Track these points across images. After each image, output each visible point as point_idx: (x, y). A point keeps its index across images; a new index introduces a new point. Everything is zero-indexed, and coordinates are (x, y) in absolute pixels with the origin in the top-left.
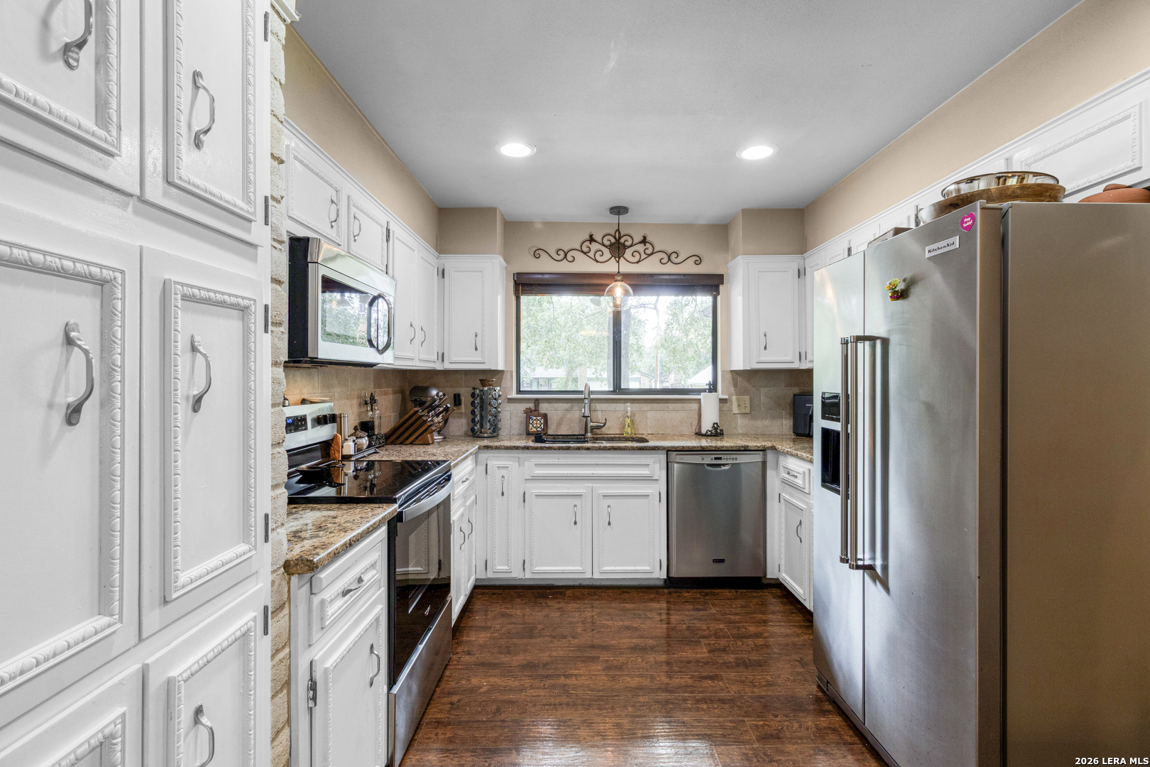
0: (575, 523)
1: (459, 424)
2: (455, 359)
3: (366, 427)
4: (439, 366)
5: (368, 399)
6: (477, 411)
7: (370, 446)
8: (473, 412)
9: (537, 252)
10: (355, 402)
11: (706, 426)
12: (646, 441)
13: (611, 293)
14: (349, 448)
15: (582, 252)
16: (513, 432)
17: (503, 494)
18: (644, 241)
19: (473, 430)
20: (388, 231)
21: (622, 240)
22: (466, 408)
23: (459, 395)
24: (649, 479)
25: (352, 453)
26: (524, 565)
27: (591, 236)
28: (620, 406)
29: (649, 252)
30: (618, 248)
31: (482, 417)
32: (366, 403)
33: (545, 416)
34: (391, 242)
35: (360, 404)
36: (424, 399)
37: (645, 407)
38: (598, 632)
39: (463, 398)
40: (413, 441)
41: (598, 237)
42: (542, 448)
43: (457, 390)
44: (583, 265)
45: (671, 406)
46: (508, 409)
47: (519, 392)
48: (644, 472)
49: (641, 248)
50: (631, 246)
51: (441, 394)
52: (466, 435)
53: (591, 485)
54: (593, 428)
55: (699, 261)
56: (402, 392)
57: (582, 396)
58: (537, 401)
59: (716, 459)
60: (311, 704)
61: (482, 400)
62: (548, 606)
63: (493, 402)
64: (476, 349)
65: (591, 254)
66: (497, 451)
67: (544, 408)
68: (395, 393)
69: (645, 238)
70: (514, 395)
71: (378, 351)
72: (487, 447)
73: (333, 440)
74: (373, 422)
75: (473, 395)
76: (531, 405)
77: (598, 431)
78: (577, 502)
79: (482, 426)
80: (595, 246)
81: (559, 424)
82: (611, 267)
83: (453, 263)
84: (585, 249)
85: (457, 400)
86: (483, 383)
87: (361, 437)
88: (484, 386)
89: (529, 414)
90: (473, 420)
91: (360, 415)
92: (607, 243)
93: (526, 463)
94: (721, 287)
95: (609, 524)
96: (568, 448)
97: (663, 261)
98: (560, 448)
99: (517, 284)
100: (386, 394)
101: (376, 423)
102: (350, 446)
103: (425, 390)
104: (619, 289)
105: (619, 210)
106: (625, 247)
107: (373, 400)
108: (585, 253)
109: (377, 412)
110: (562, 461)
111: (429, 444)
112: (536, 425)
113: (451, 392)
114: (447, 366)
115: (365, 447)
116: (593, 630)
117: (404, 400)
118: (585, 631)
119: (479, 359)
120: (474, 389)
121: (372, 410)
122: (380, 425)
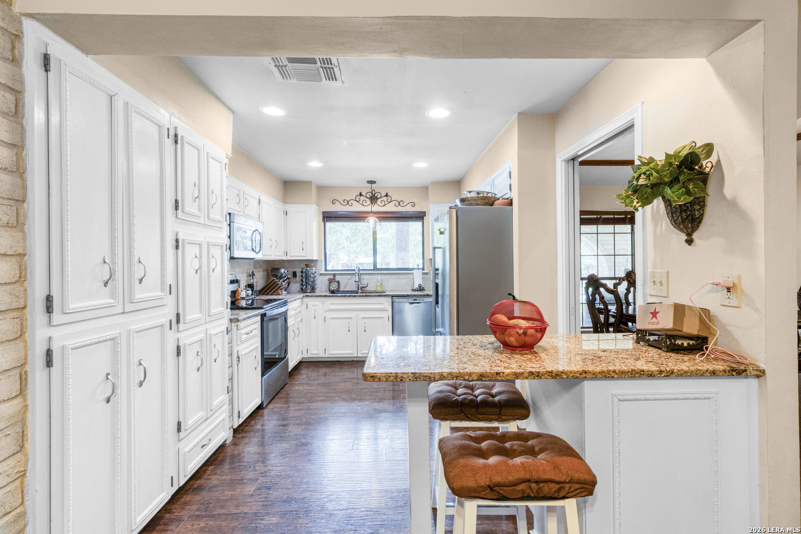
0: (349, 331)
1: (295, 286)
2: (292, 255)
3: (250, 286)
4: (285, 258)
5: (251, 274)
6: (304, 280)
7: (252, 294)
8: (302, 280)
9: (334, 201)
10: (245, 275)
11: (416, 286)
12: (385, 292)
13: (368, 222)
14: (243, 294)
15: (356, 201)
16: (322, 290)
17: (315, 318)
18: (387, 195)
19: (302, 289)
20: (259, 200)
21: (376, 195)
22: (299, 279)
23: (295, 272)
24: (383, 310)
25: (245, 296)
26: (325, 351)
27: (360, 193)
28: (375, 277)
29: (389, 200)
30: (373, 199)
31: (306, 282)
32: (250, 276)
33: (338, 282)
34: (261, 205)
35: (247, 276)
36: (278, 274)
37: (388, 277)
39: (297, 274)
40: (272, 293)
41: (364, 194)
42: (333, 296)
43: (295, 270)
44: (356, 207)
45: (401, 276)
46: (320, 278)
47: (326, 270)
48: (381, 306)
49: (385, 198)
50: (380, 198)
51: (286, 271)
52: (299, 292)
53: (356, 313)
54: (362, 288)
55: (414, 205)
56: (267, 271)
57: (354, 272)
58: (334, 275)
59: (414, 300)
60: (238, 363)
61: (306, 274)
63: (312, 275)
64: (303, 249)
65: (361, 202)
66: (312, 298)
67: (338, 278)
68: (263, 271)
69: (387, 194)
70: (323, 272)
71: (256, 253)
72: (307, 296)
73: (236, 290)
74: (253, 284)
75: (302, 272)
76: (332, 277)
77: (365, 289)
78: (350, 321)
79: (306, 287)
80: (362, 198)
81: (345, 286)
82: (368, 209)
83: (290, 208)
84: (358, 200)
85: (295, 274)
86: (307, 266)
87: (248, 290)
88: (307, 267)
89: (331, 281)
90: (302, 284)
91: (247, 281)
92: (369, 197)
93: (326, 303)
94: (425, 217)
95: (365, 331)
96: (345, 296)
97: (396, 205)
98: (341, 296)
99: (324, 218)
100: (259, 271)
101: (255, 285)
102: (244, 294)
103: (278, 269)
104: (372, 220)
105: (372, 182)
106: (377, 198)
107: (253, 274)
108: (357, 202)
109: (255, 280)
110: (343, 302)
111: (280, 295)
112: (334, 286)
113: (292, 270)
114: (289, 258)
115: (250, 295)
117: (268, 274)
119: (304, 255)
120: (302, 269)
121: (253, 278)
122: (256, 286)
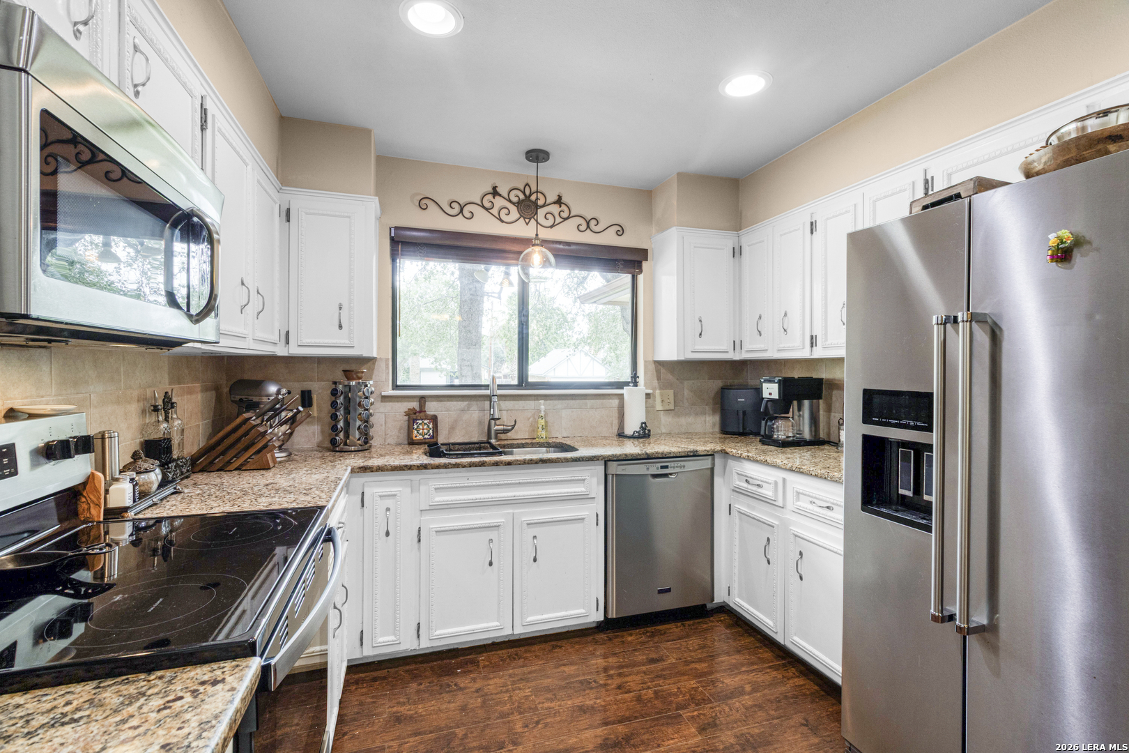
0: (491, 564)
1: (309, 434)
2: (306, 341)
3: (156, 450)
4: (281, 351)
5: (160, 403)
6: (341, 414)
7: (163, 484)
8: (334, 417)
9: (424, 201)
10: (134, 408)
11: (632, 426)
12: (573, 449)
13: (527, 260)
14: (122, 494)
15: (483, 207)
16: (389, 441)
17: (387, 534)
18: (559, 201)
19: (333, 442)
20: (204, 112)
21: (533, 198)
22: (320, 411)
23: (309, 392)
24: (584, 498)
25: (128, 502)
26: (418, 631)
27: (495, 188)
28: (531, 404)
29: (565, 215)
30: (528, 206)
31: (347, 423)
32: (156, 409)
33: (434, 419)
34: (209, 132)
35: (144, 412)
36: (255, 399)
37: (559, 404)
38: (546, 725)
39: (315, 397)
40: (242, 465)
41: (503, 190)
42: (438, 467)
43: (307, 386)
44: (483, 224)
45: (590, 402)
46: (382, 410)
47: (396, 387)
48: (579, 489)
49: (555, 209)
50: (544, 206)
51: (284, 391)
52: (320, 447)
53: (511, 511)
54: (497, 432)
55: (621, 232)
56: (217, 389)
57: (488, 392)
58: (422, 399)
59: (662, 467)
61: (348, 400)
62: (461, 689)
63: (364, 402)
64: (340, 327)
65: (495, 211)
66: (380, 473)
67: (432, 408)
68: (205, 389)
69: (560, 197)
70: (391, 392)
71: (190, 316)
72: (364, 469)
73: (84, 484)
74: (169, 440)
75: (334, 393)
76: (415, 405)
77: (502, 436)
78: (493, 535)
79: (347, 436)
80: (499, 202)
81: (452, 428)
82: (522, 229)
83: (301, 200)
84: (487, 205)
85: (306, 398)
86: (348, 374)
87: (147, 471)
88: (349, 379)
89: (413, 417)
90: (334, 428)
91: (143, 428)
92: (515, 200)
93: (423, 488)
94: (645, 264)
95: (535, 560)
96: (482, 464)
97: (581, 228)
98: (471, 465)
99: (394, 242)
100: (190, 392)
101: (176, 441)
102: (123, 490)
103: (258, 385)
104: (537, 255)
105: (537, 156)
106: (537, 207)
107: (169, 404)
108: (487, 209)
109: (177, 423)
110: (473, 482)
111: (269, 468)
112: (422, 431)
113: (297, 387)
114: (294, 350)
115: (155, 486)
116: (537, 723)
117: (219, 399)
118: (527, 726)
119: (346, 342)
120: (335, 383)
121: (166, 419)
122: (181, 445)
